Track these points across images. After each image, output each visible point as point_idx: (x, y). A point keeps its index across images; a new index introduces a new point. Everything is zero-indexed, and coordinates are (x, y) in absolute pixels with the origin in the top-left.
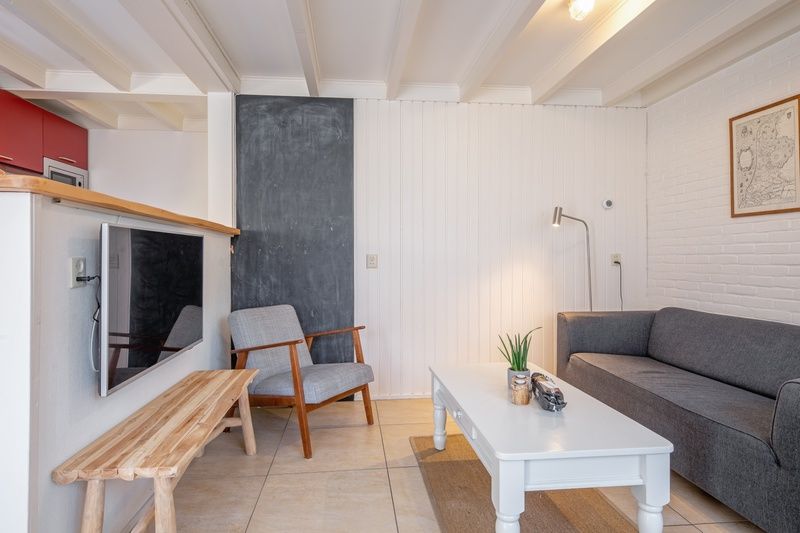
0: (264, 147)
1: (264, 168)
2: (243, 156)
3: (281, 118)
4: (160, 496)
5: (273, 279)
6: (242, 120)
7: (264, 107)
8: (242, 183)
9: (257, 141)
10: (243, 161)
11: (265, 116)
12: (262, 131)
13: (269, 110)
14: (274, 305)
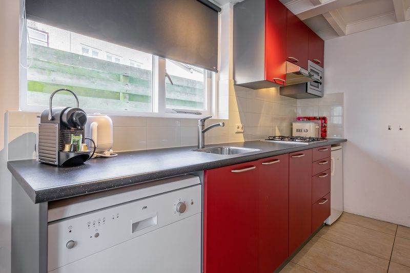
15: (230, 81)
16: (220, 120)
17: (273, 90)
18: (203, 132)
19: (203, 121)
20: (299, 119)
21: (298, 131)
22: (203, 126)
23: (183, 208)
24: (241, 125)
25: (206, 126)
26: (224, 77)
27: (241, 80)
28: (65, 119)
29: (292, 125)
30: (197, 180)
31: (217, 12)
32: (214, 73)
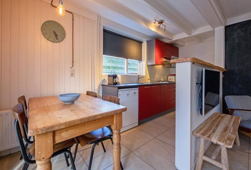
0: (236, 41)
1: (236, 48)
2: (228, 45)
3: (244, 29)
4: (224, 152)
5: (240, 86)
6: (227, 33)
7: (236, 27)
8: (227, 54)
9: (234, 39)
10: (227, 47)
11: (237, 30)
12: (236, 36)
13: (239, 28)
14: (240, 95)
15: (146, 64)
16: (142, 76)
17: (160, 66)
18: (138, 79)
19: (138, 76)
20: (171, 75)
21: (170, 79)
22: (138, 77)
23: (135, 93)
24: (149, 77)
25: (139, 77)
26: (144, 63)
27: (149, 64)
28: (114, 76)
29: (168, 77)
30: (137, 88)
31: (142, 43)
32: (141, 62)
